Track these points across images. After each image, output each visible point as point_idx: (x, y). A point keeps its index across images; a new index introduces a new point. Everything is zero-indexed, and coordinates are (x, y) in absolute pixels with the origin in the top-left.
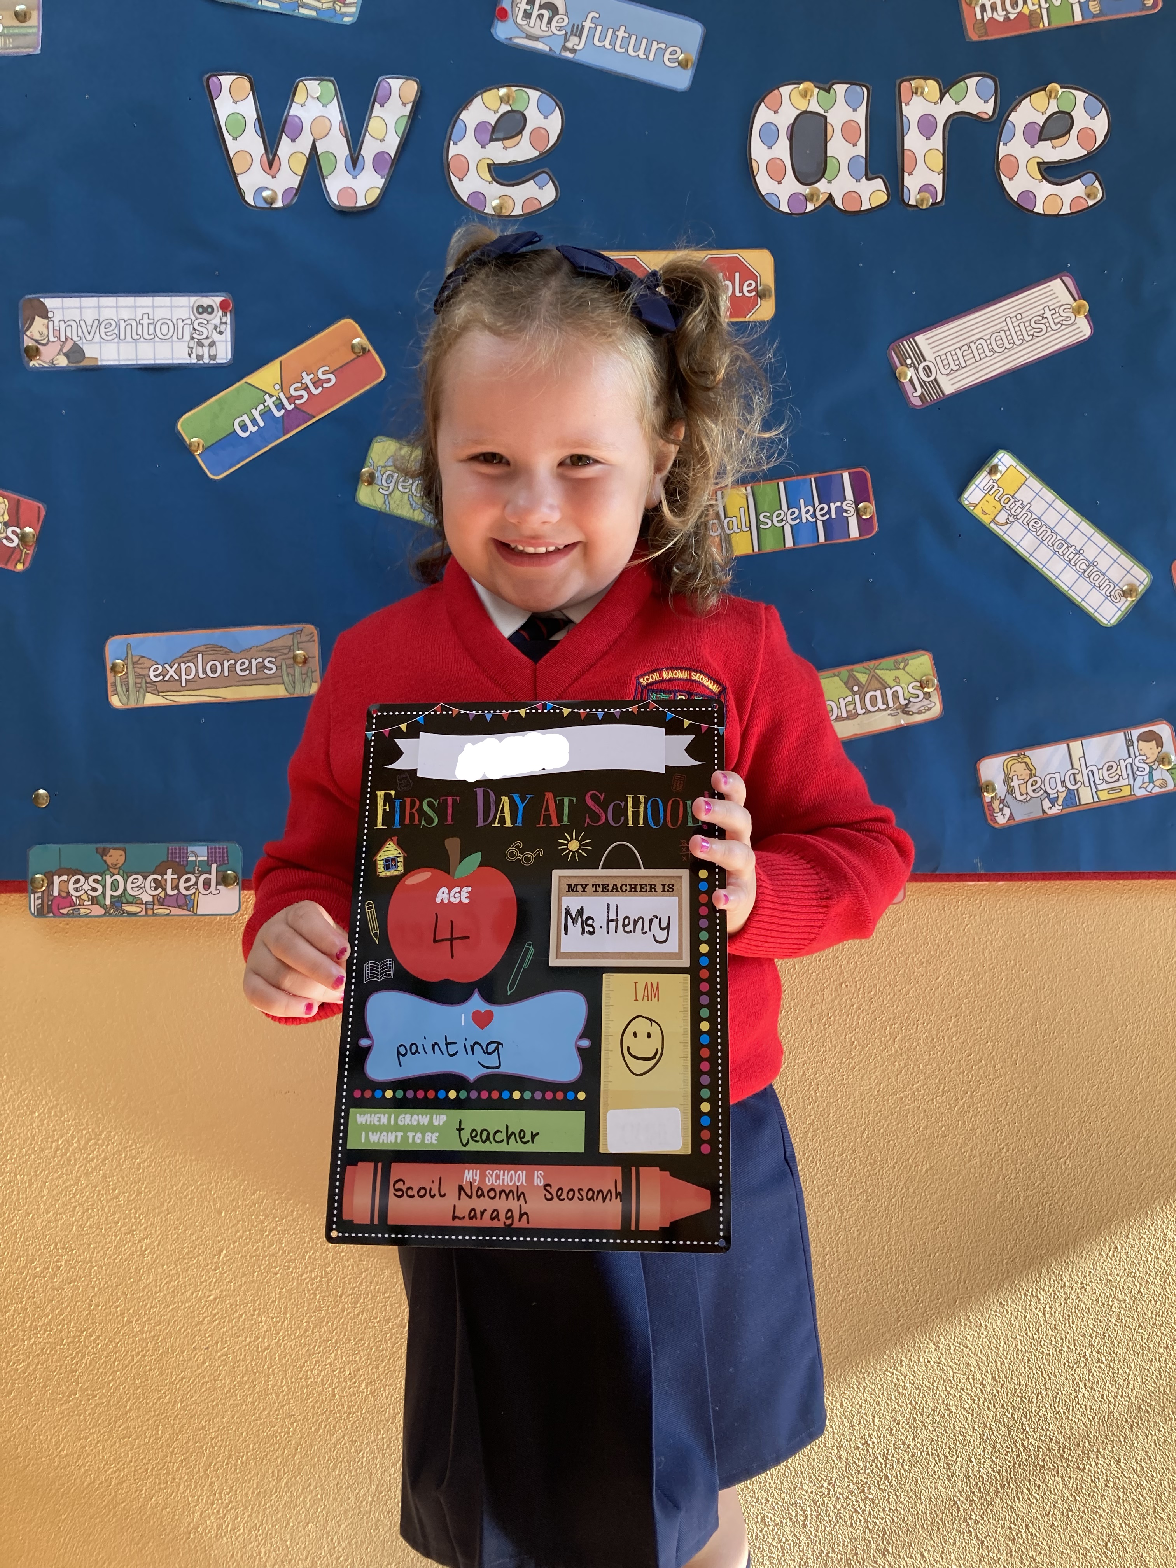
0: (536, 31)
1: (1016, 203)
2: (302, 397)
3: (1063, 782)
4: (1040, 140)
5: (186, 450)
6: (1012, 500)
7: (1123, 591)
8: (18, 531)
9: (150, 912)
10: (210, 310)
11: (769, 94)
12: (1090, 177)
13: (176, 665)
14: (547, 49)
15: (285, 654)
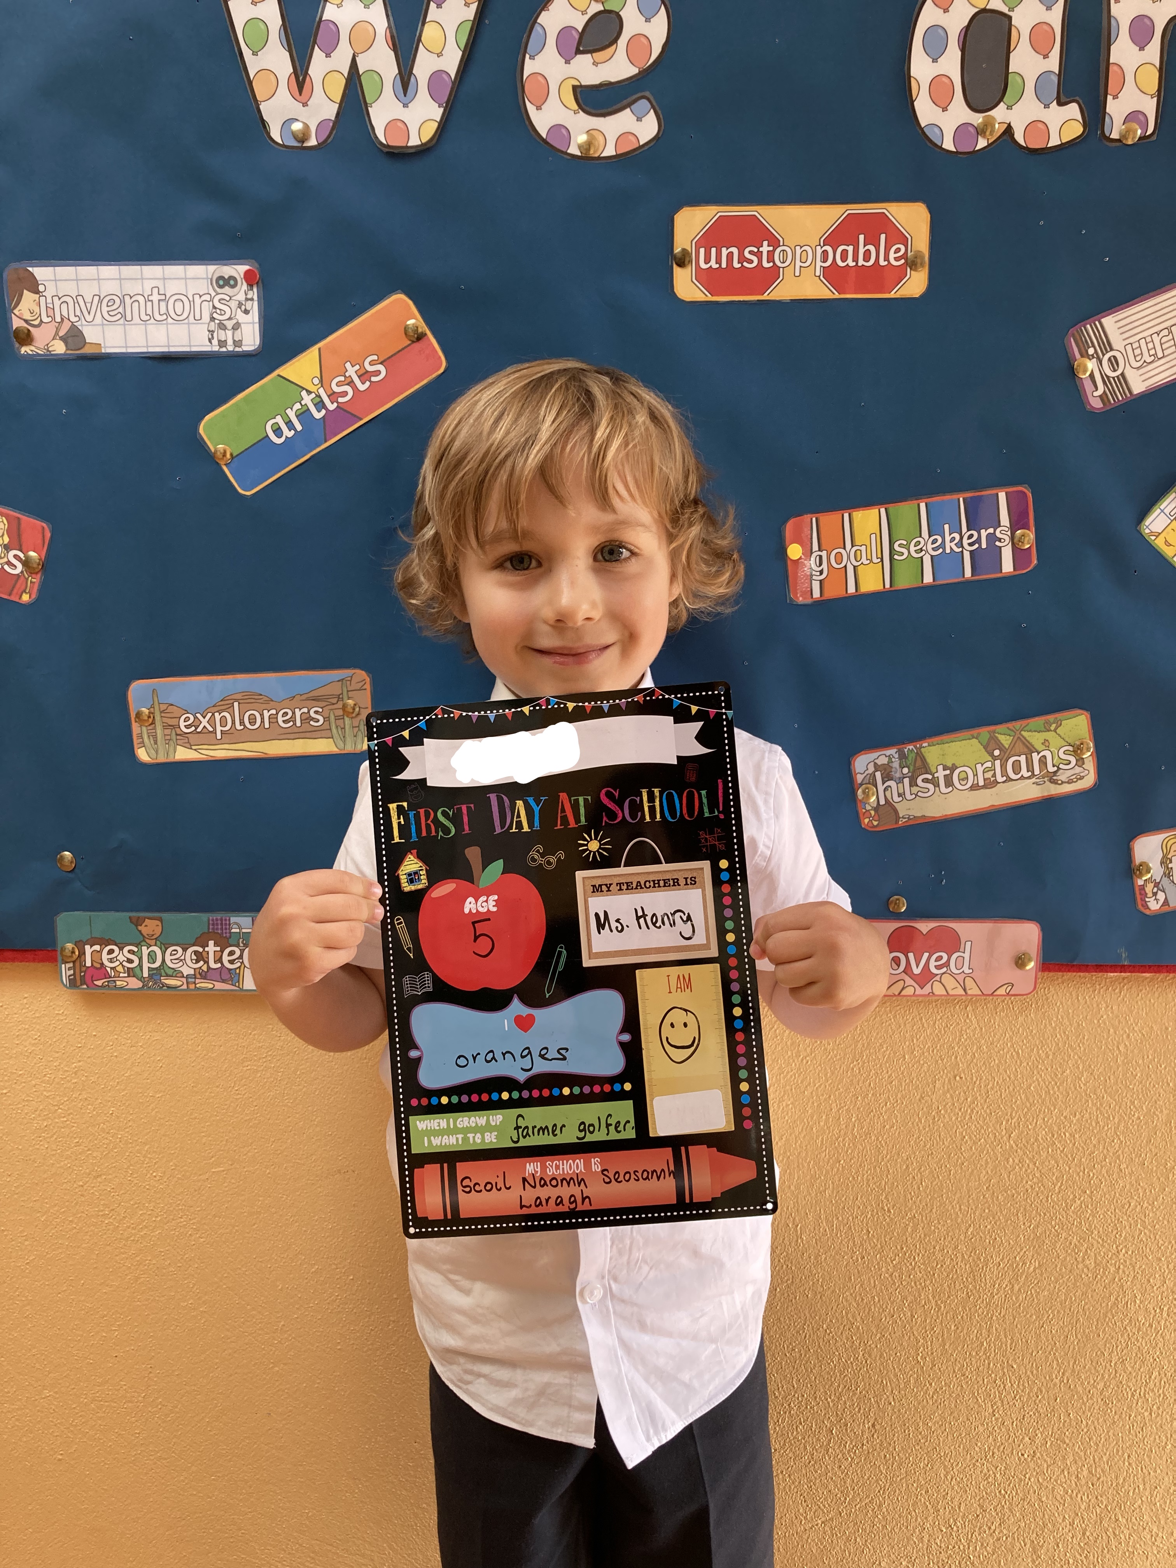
2: (345, 394)
5: (211, 460)
8: (22, 555)
9: (192, 986)
10: (232, 282)
15: (334, 704)
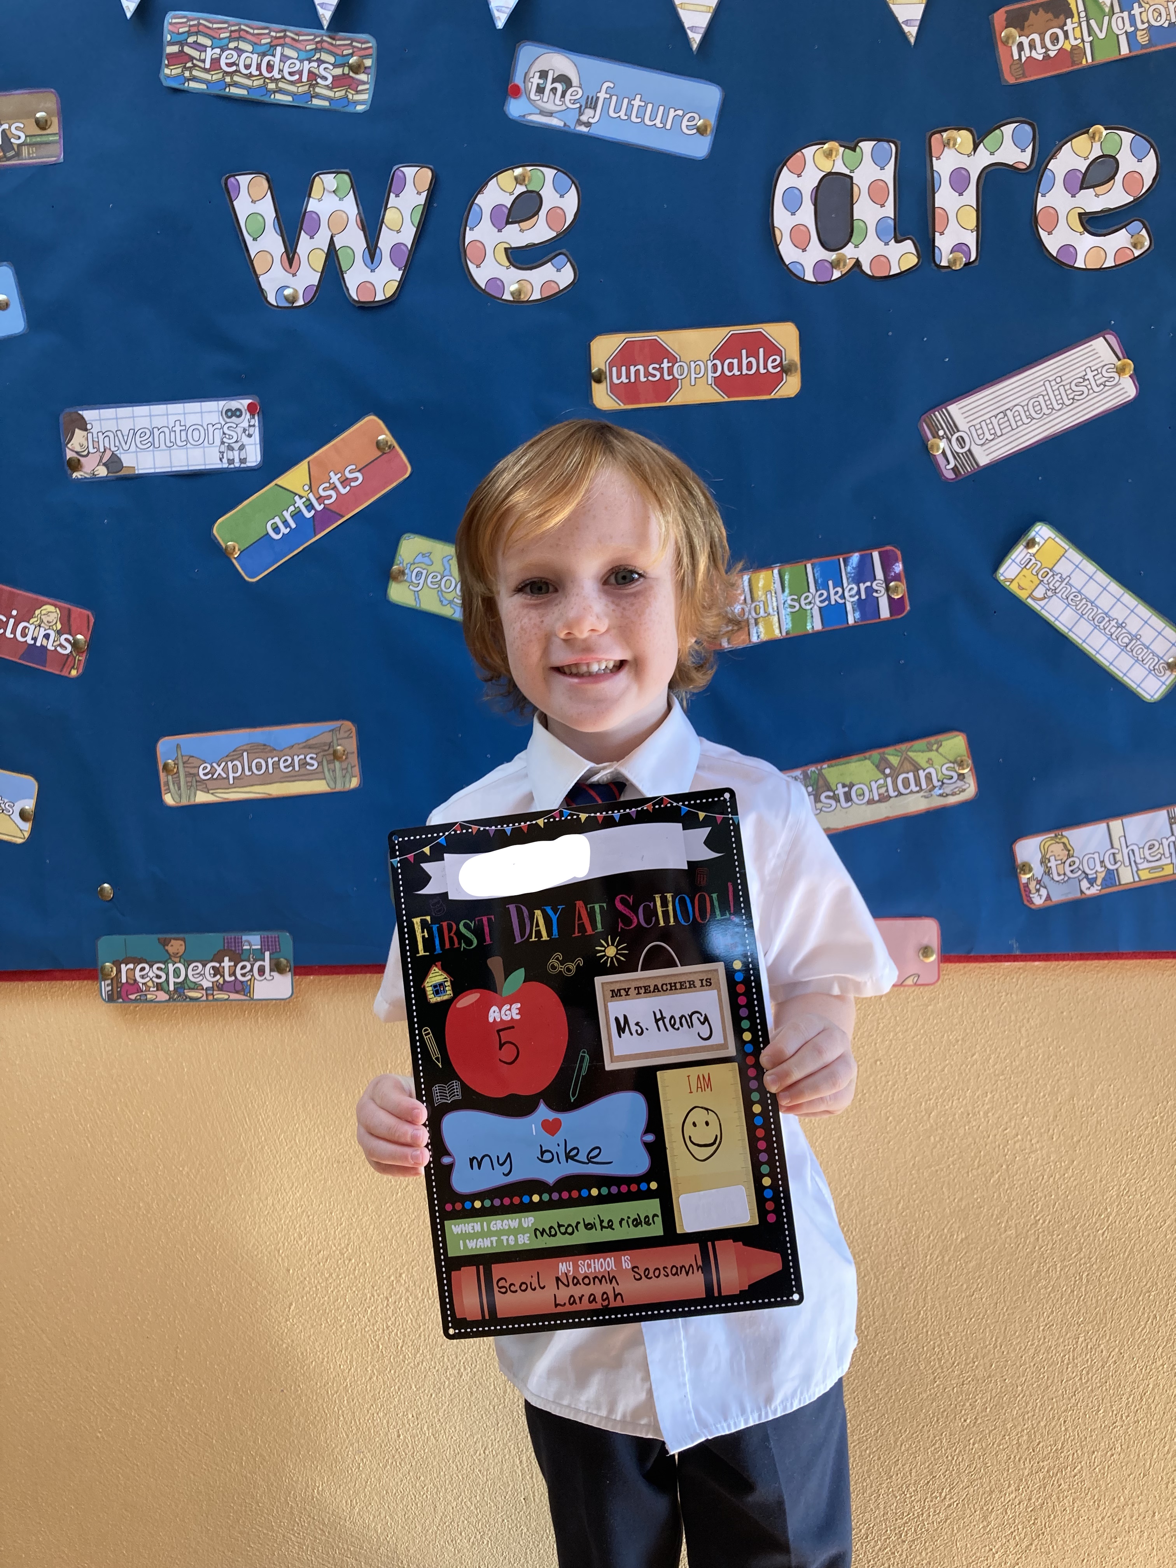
0: (550, 107)
1: (1055, 258)
2: (330, 497)
3: (1102, 862)
4: (1082, 188)
5: (223, 554)
6: (1051, 574)
7: (1168, 664)
8: (71, 638)
9: (211, 998)
10: (238, 413)
11: (791, 157)
12: (1137, 225)
13: (223, 764)
14: (561, 124)
15: (325, 751)
